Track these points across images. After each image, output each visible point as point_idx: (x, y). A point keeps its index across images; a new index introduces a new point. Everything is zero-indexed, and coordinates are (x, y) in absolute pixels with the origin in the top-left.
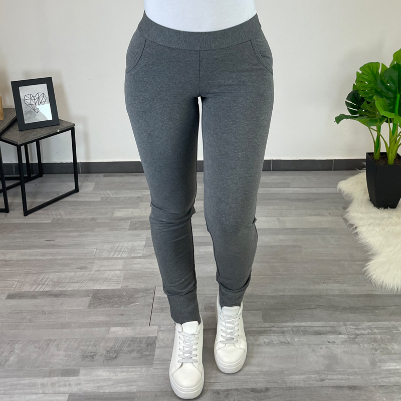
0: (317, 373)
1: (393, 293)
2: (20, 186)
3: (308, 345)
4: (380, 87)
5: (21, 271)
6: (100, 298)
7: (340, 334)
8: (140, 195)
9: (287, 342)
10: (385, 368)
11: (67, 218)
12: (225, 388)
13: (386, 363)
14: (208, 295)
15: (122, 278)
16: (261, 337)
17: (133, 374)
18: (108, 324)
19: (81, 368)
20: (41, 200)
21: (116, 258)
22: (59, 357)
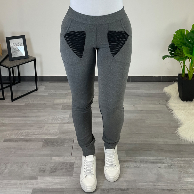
0: (152, 182)
1: (190, 144)
2: (10, 87)
3: (148, 168)
4: (185, 42)
5: (10, 128)
6: (48, 143)
7: (164, 163)
8: (67, 93)
9: (137, 166)
10: (186, 181)
11: (32, 103)
12: (107, 188)
13: (186, 178)
14: (99, 142)
15: (58, 133)
16: (125, 164)
17: (63, 180)
18: (51, 155)
19: (39, 176)
20: (20, 94)
21: (55, 123)
22: (28, 171)
